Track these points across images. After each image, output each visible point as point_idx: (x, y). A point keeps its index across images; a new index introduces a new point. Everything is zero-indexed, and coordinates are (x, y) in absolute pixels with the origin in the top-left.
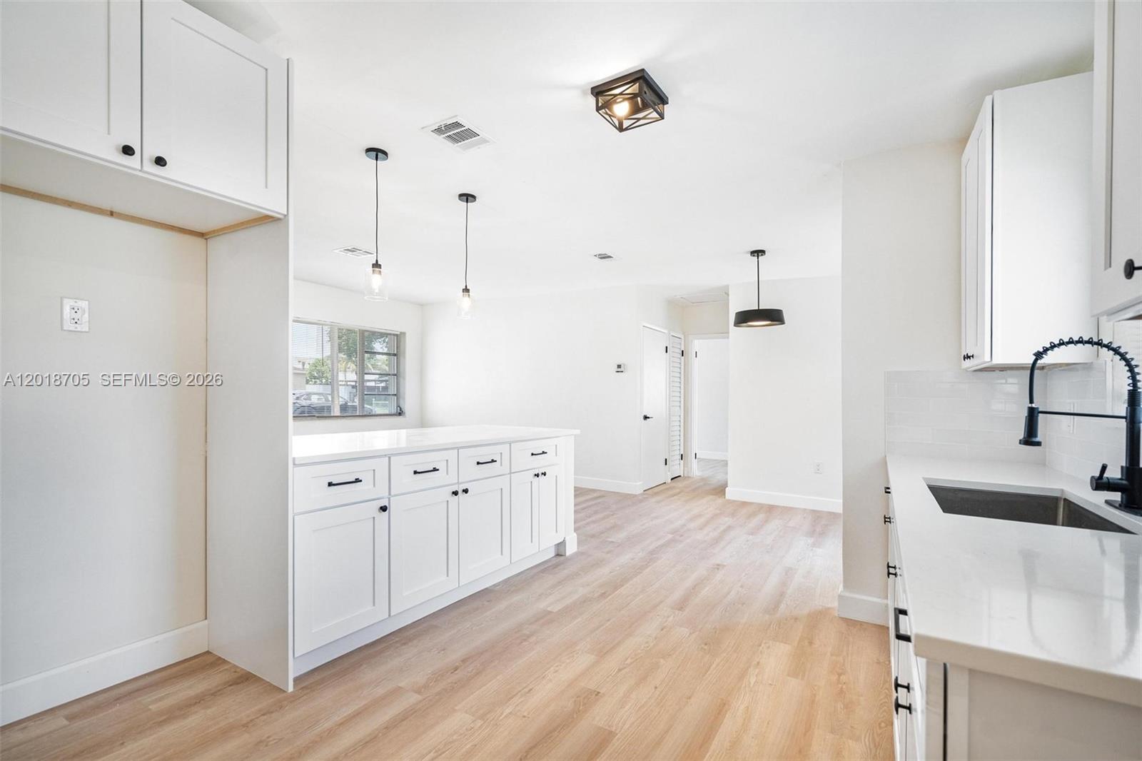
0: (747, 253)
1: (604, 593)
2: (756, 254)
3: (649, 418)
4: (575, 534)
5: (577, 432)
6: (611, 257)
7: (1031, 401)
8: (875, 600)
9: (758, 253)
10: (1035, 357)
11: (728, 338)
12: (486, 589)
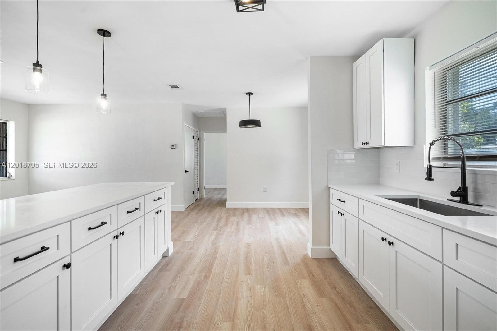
0: (245, 93)
1: (206, 276)
2: (249, 94)
3: (188, 171)
4: (172, 243)
5: (173, 183)
6: (178, 87)
7: (429, 163)
8: (325, 247)
9: (250, 94)
10: (430, 145)
11: (226, 132)
12: (130, 294)
